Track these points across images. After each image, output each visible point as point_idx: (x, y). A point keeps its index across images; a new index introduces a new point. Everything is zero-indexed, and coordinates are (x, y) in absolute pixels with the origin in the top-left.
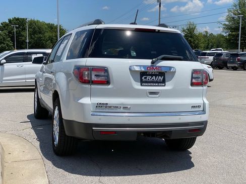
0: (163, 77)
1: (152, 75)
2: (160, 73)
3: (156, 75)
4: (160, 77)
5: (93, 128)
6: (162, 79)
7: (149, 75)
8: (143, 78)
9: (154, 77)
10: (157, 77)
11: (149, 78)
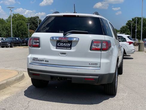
0: (70, 44)
1: (64, 43)
2: (68, 41)
3: (66, 43)
4: (68, 44)
5: (30, 71)
6: (69, 45)
7: (62, 42)
8: (58, 44)
9: (65, 44)
10: (67, 44)
11: (61, 44)
